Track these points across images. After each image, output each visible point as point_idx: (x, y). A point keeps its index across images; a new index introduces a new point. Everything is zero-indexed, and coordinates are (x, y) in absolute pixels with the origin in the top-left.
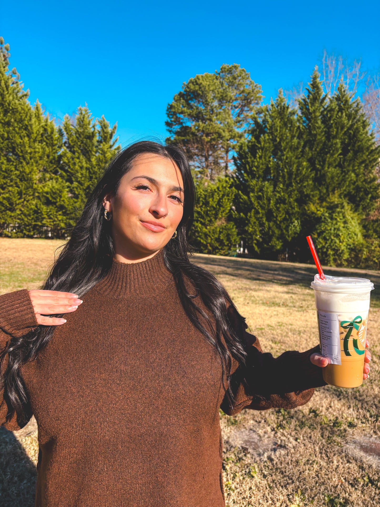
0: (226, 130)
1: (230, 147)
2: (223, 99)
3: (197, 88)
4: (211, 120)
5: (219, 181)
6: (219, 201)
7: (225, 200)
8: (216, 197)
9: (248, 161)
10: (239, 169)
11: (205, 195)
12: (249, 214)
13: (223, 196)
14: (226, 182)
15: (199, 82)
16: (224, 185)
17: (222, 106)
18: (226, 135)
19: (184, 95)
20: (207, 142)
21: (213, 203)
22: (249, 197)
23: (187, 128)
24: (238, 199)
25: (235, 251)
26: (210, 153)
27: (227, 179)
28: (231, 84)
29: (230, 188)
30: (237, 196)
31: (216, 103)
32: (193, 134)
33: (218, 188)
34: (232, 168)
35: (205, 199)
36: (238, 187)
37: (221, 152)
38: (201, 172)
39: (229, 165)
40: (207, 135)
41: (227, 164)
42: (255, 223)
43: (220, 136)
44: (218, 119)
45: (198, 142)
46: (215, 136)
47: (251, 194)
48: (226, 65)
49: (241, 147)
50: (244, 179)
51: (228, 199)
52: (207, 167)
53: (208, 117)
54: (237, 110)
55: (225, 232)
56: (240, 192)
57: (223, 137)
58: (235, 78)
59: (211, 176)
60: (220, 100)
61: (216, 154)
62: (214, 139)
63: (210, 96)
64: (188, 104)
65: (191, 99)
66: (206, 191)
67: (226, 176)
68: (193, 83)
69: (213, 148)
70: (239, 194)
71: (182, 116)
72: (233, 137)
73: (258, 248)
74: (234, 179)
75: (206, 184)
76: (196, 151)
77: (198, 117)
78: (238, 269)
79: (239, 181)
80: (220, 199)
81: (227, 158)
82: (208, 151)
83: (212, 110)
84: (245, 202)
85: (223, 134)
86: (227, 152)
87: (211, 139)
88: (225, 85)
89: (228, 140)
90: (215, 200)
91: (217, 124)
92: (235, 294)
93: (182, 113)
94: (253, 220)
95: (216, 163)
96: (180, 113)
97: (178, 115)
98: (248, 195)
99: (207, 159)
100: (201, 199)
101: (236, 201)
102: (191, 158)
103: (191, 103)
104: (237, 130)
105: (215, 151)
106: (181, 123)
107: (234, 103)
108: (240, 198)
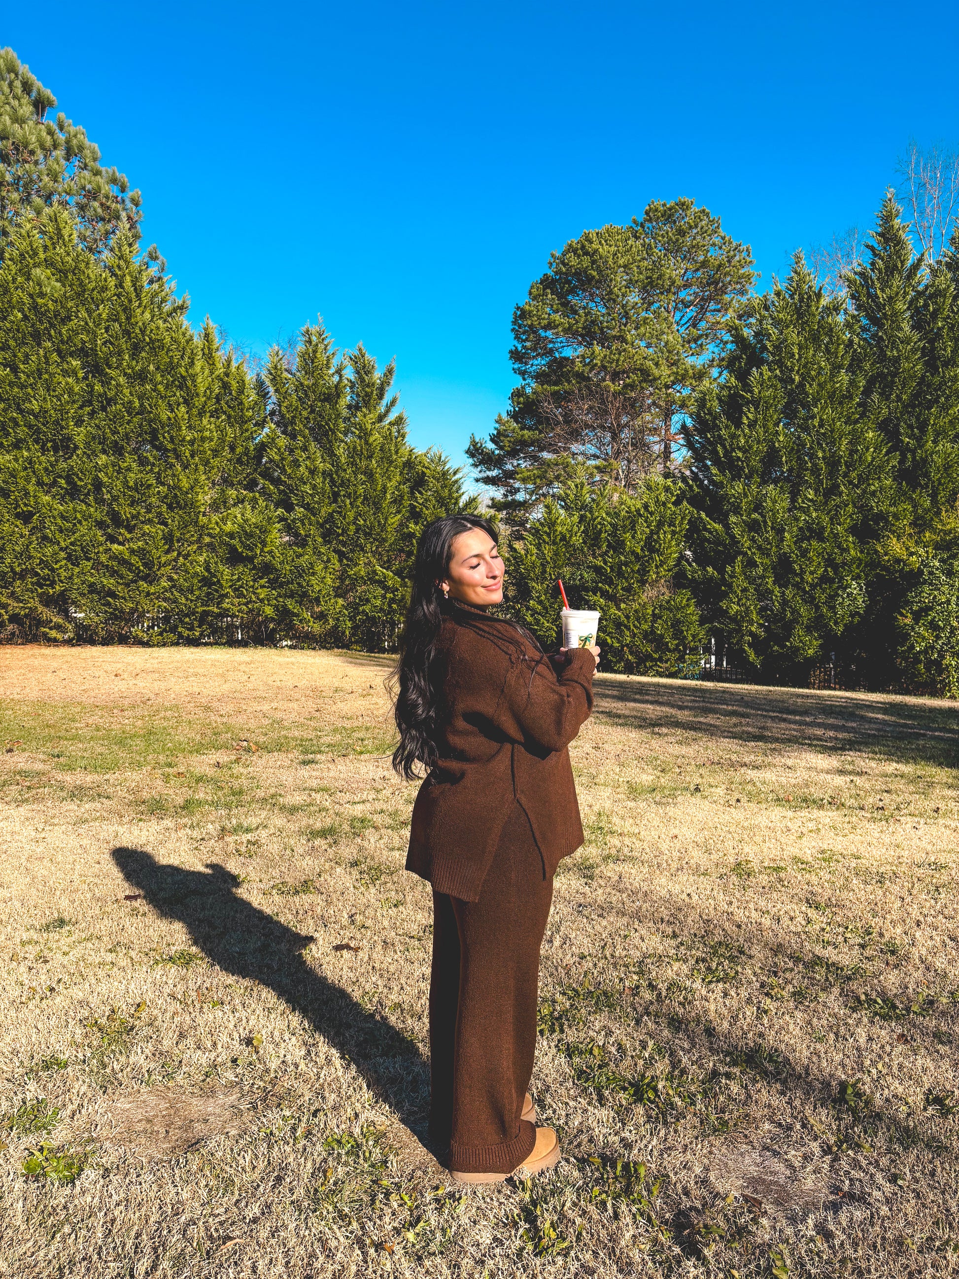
0: (662, 362)
1: (674, 402)
2: (651, 287)
3: (586, 261)
4: (622, 339)
5: (649, 488)
6: (649, 538)
7: (665, 535)
8: (643, 530)
9: (720, 436)
10: (698, 457)
11: (614, 526)
12: (729, 569)
13: (660, 524)
14: (667, 489)
15: (590, 248)
16: (662, 498)
17: (651, 304)
18: (664, 373)
19: (554, 281)
20: (616, 395)
21: (633, 543)
22: (727, 526)
23: (563, 361)
24: (698, 531)
25: (697, 663)
26: (624, 419)
27: (669, 482)
28: (674, 248)
29: (677, 503)
30: (695, 525)
31: (634, 298)
32: (580, 376)
33: (646, 506)
34: (680, 455)
35: (613, 534)
36: (695, 502)
37: (651, 418)
38: (601, 470)
39: (674, 446)
40: (615, 376)
41: (667, 447)
42: (745, 590)
43: (646, 376)
44: (641, 337)
45: (592, 395)
46: (635, 377)
47: (733, 519)
48: (658, 203)
49: (702, 403)
50: (711, 481)
51: (674, 533)
52: (617, 454)
53: (614, 333)
54: (691, 312)
55: (666, 614)
56: (703, 515)
57: (655, 379)
58: (681, 233)
59: (626, 476)
60: (644, 289)
61: (638, 422)
62: (632, 387)
63: (620, 278)
64: (565, 304)
65: (572, 291)
66: (617, 515)
67: (666, 476)
68: (575, 251)
69: (633, 407)
70: (700, 519)
71: (549, 334)
72: (681, 379)
73: (757, 654)
74: (687, 484)
75: (616, 497)
76: (589, 418)
77: (589, 335)
78: (706, 711)
79: (701, 485)
80: (651, 533)
81: (667, 430)
82: (618, 417)
83: (626, 315)
84: (718, 541)
85: (656, 372)
86: (667, 415)
87: (626, 386)
88: (658, 252)
89: (667, 387)
90: (638, 536)
91: (640, 350)
92: (701, 776)
93: (549, 327)
94: (740, 582)
95: (640, 444)
96: (546, 328)
97: (542, 333)
98: (723, 520)
99: (615, 437)
100: (603, 535)
101: (694, 536)
102: (575, 435)
103: (573, 300)
104: (690, 361)
105: (635, 415)
106: (551, 352)
107: (682, 295)
108: (706, 529)
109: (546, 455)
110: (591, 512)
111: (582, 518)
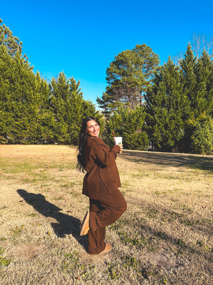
0: (140, 80)
1: (142, 89)
2: (137, 64)
3: (123, 58)
4: (131, 75)
5: (137, 109)
6: (137, 120)
7: (141, 119)
8: (135, 118)
9: (152, 97)
10: (147, 102)
11: (129, 117)
12: (154, 126)
13: (139, 117)
14: (141, 109)
15: (124, 55)
16: (140, 111)
17: (137, 67)
18: (140, 83)
19: (115, 62)
20: (129, 88)
21: (133, 121)
22: (154, 117)
23: (118, 80)
25: (147, 147)
26: (131, 93)
28: (142, 55)
29: (143, 112)
30: (147, 117)
31: (133, 66)
32: (121, 83)
33: (136, 113)
34: (144, 101)
35: (129, 119)
36: (147, 112)
37: (137, 93)
38: (126, 104)
39: (142, 99)
40: (129, 84)
41: (141, 99)
42: (158, 131)
43: (136, 84)
44: (135, 75)
45: (124, 88)
46: (134, 84)
47: (155, 115)
48: (138, 45)
49: (148, 90)
50: (151, 107)
52: (130, 101)
53: (129, 74)
54: (146, 69)
55: (141, 137)
56: (149, 114)
58: (143, 52)
59: (132, 106)
60: (135, 64)
61: (134, 94)
62: (133, 86)
63: (130, 62)
64: (118, 67)
65: (120, 64)
66: (130, 114)
67: (141, 106)
68: (120, 56)
69: (133, 91)
71: (115, 74)
72: (144, 84)
73: (161, 145)
74: (145, 107)
75: (130, 111)
76: (123, 93)
77: (123, 74)
78: (149, 158)
79: (148, 108)
80: (137, 118)
81: (141, 96)
83: (132, 70)
84: (152, 120)
85: (138, 83)
86: (141, 92)
88: (138, 56)
89: (141, 86)
91: (135, 78)
92: (148, 172)
93: (115, 72)
94: (157, 129)
95: (135, 99)
97: (113, 74)
98: (153, 115)
99: (129, 97)
100: (127, 119)
101: (147, 119)
102: (121, 97)
103: (120, 67)
104: (146, 80)
105: (134, 92)
106: (115, 78)
107: (144, 65)
108: (149, 117)
109: (114, 101)
110: (124, 114)
111: (122, 115)
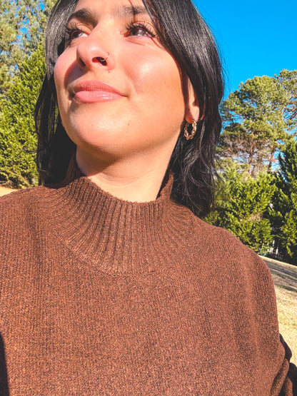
0: (275, 130)
1: (276, 147)
2: (276, 101)
3: (253, 88)
4: (261, 119)
5: (261, 176)
6: (257, 196)
7: (264, 195)
8: (255, 192)
9: (294, 161)
10: (283, 169)
11: (244, 188)
12: (287, 214)
13: (262, 191)
14: (268, 178)
15: (255, 83)
16: (265, 181)
17: (275, 108)
18: (275, 135)
19: (239, 93)
20: (255, 139)
21: (250, 196)
22: (289, 197)
23: (236, 124)
24: (277, 197)
25: (266, 249)
26: (256, 150)
27: (269, 175)
28: (288, 88)
29: (271, 184)
30: (276, 194)
31: (269, 104)
32: (242, 130)
33: (258, 183)
34: (276, 167)
35: (242, 191)
36: (279, 185)
37: (266, 151)
38: (243, 167)
39: (273, 164)
40: (256, 133)
41: (271, 163)
42: (292, 224)
43: (268, 135)
44: (269, 120)
45: (245, 138)
46: (263, 134)
47: (293, 194)
48: (285, 70)
49: (289, 147)
50: (287, 178)
51: (267, 196)
52: (250, 162)
53: (259, 116)
54: (290, 114)
55: (258, 228)
56: (281, 190)
57: (271, 136)
58: (293, 83)
59: (252, 172)
60: (273, 102)
61: (261, 152)
62: (261, 138)
63: (265, 96)
64: (242, 102)
65: (245, 98)
66: (246, 184)
67: (269, 173)
68: (250, 83)
69: (259, 146)
70: (279, 192)
71: (233, 113)
72: (281, 138)
73: (291, 252)
74: (276, 176)
75: (246, 178)
76: (242, 147)
77: (247, 116)
79: (282, 179)
80: (258, 194)
81: (272, 157)
82: (253, 148)
83: (264, 111)
84: (285, 202)
85: (272, 134)
86: (273, 151)
87: (259, 137)
88: (282, 88)
89: (275, 140)
90: (253, 194)
91: (267, 124)
93: (234, 110)
94: (290, 221)
95: (259, 160)
96: (232, 110)
97: (230, 112)
98: (289, 194)
99: (251, 155)
100: (238, 191)
101: (275, 199)
102: (235, 152)
103: (245, 101)
104: (286, 132)
105: (260, 149)
106: (232, 120)
107: (288, 107)
108: (280, 196)
109: (222, 158)
110: (235, 181)
111: (231, 183)
